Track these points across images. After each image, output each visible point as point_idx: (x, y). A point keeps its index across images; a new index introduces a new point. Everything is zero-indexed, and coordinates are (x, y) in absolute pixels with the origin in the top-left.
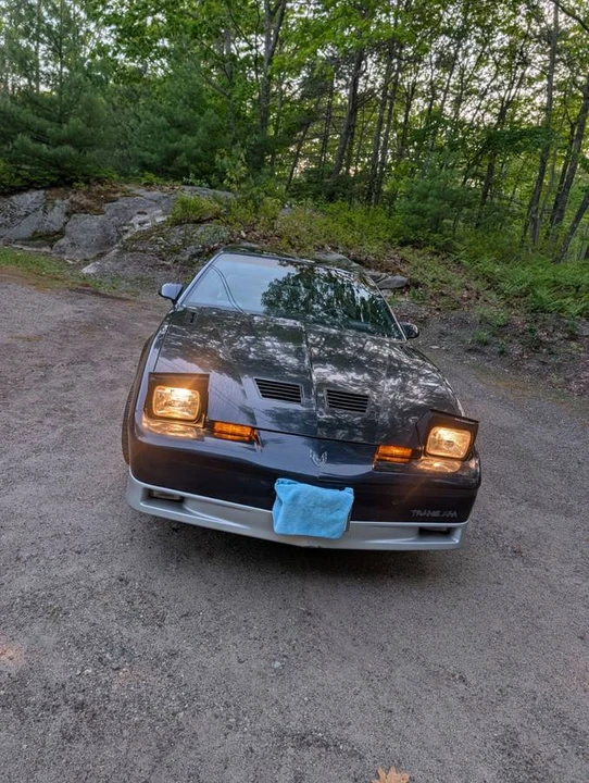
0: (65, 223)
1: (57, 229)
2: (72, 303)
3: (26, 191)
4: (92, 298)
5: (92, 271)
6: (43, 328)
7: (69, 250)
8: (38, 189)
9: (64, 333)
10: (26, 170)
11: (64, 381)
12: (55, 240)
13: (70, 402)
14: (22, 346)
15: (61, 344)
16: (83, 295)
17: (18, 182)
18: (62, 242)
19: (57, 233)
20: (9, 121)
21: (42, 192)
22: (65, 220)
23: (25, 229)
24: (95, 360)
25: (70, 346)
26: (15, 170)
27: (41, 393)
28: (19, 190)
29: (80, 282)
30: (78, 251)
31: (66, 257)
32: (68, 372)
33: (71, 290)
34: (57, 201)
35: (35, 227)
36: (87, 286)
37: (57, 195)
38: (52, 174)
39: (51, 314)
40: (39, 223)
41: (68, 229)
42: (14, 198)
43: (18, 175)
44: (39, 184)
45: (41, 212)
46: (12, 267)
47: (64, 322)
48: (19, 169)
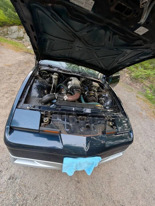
0: (24, 35)
1: (22, 36)
2: (23, 55)
3: (14, 25)
4: (29, 55)
5: (30, 48)
6: (14, 62)
7: (25, 42)
8: (16, 25)
9: (19, 64)
10: (13, 20)
11: (15, 80)
12: (22, 39)
13: (15, 87)
14: (6, 68)
15: (17, 67)
16: (27, 54)
17: (11, 23)
18: (23, 40)
19: (22, 38)
20: (6, 4)
21: (17, 26)
22: (24, 34)
23: (15, 36)
24: (25, 73)
25: (20, 68)
26: (10, 19)
27: (7, 84)
28: (12, 25)
29: (27, 50)
30: (27, 43)
31: (25, 44)
32: (17, 77)
33: (24, 52)
34: (21, 29)
35: (17, 35)
36: (28, 51)
37: (21, 28)
38: (19, 22)
39: (17, 58)
40: (18, 35)
41: (24, 37)
42: (11, 27)
43: (11, 21)
44: (16, 24)
45: (18, 32)
46: (11, 45)
47: (20, 61)
48: (11, 19)
